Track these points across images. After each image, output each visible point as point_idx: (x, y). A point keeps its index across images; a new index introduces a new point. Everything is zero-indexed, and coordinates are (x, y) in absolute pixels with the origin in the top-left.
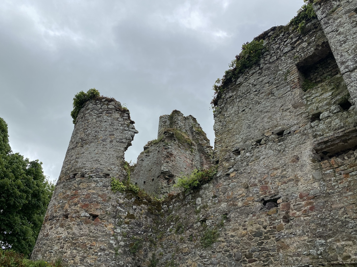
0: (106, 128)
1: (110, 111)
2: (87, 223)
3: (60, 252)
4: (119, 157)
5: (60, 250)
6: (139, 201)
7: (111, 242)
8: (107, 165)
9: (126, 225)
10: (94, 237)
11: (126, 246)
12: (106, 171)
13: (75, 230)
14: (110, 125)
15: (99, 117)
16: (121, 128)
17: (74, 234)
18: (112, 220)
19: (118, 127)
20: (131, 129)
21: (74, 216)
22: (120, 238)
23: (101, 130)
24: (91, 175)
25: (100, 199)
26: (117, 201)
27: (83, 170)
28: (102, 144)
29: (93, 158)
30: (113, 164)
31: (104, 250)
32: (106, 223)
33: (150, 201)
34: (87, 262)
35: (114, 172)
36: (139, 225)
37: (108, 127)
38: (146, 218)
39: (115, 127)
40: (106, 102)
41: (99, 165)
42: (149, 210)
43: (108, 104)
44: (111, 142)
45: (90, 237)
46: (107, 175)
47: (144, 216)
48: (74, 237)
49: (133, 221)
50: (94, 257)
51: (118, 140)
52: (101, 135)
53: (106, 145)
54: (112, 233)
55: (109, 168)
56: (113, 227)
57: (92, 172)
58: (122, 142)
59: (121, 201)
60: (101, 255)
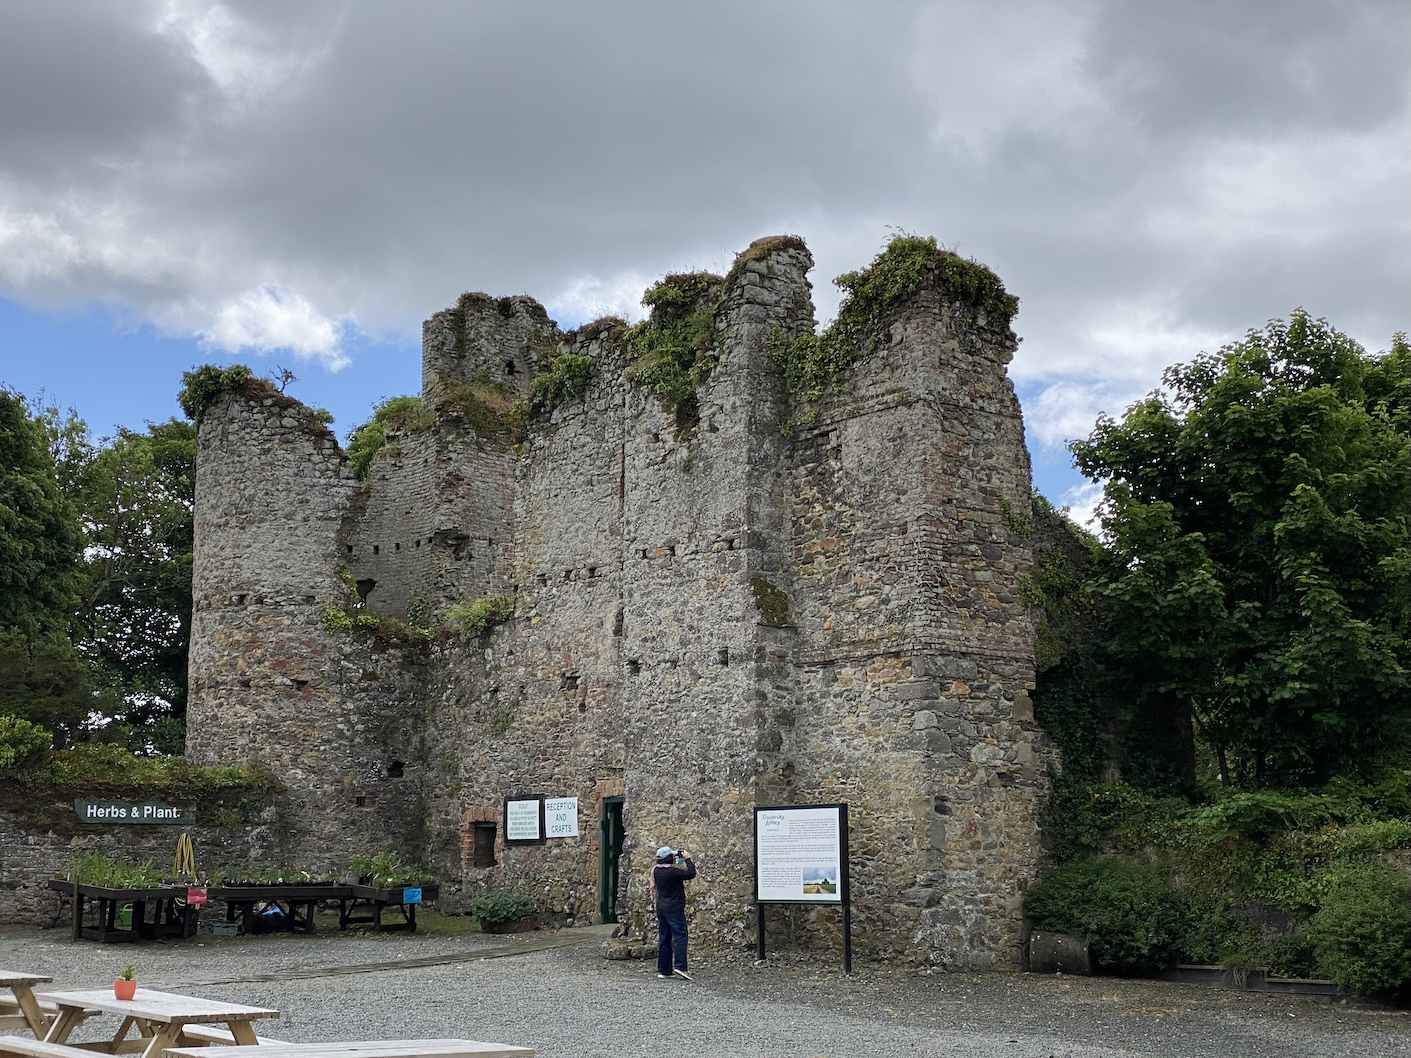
0: (289, 484)
1: (290, 437)
2: (290, 696)
3: (250, 749)
4: (329, 555)
5: (251, 745)
6: (382, 645)
7: (340, 726)
8: (305, 576)
9: (363, 694)
10: (306, 721)
11: (367, 730)
12: (305, 589)
13: (269, 709)
14: (296, 475)
15: (266, 452)
16: (323, 481)
17: (268, 717)
18: (336, 688)
19: (314, 480)
20: (344, 481)
21: (262, 683)
22: (354, 718)
23: (278, 490)
24: (278, 599)
25: (305, 650)
26: (340, 650)
27: (257, 588)
28: (287, 527)
29: (273, 560)
30: (318, 573)
31: (329, 741)
32: (325, 694)
33: (405, 640)
34: (303, 762)
35: (324, 591)
36: (389, 690)
37: (291, 480)
38: (400, 674)
39: (307, 480)
40: (276, 410)
41: (289, 578)
42: (404, 657)
43: (281, 416)
44: (306, 519)
45: (301, 721)
46: (309, 600)
47: (396, 671)
48: (270, 722)
49: (375, 684)
50: (313, 753)
51: (320, 514)
52: (281, 502)
53: (296, 529)
54: (339, 711)
55: (312, 584)
56: (339, 700)
57: (278, 592)
58: (330, 519)
59: (347, 649)
60: (325, 750)
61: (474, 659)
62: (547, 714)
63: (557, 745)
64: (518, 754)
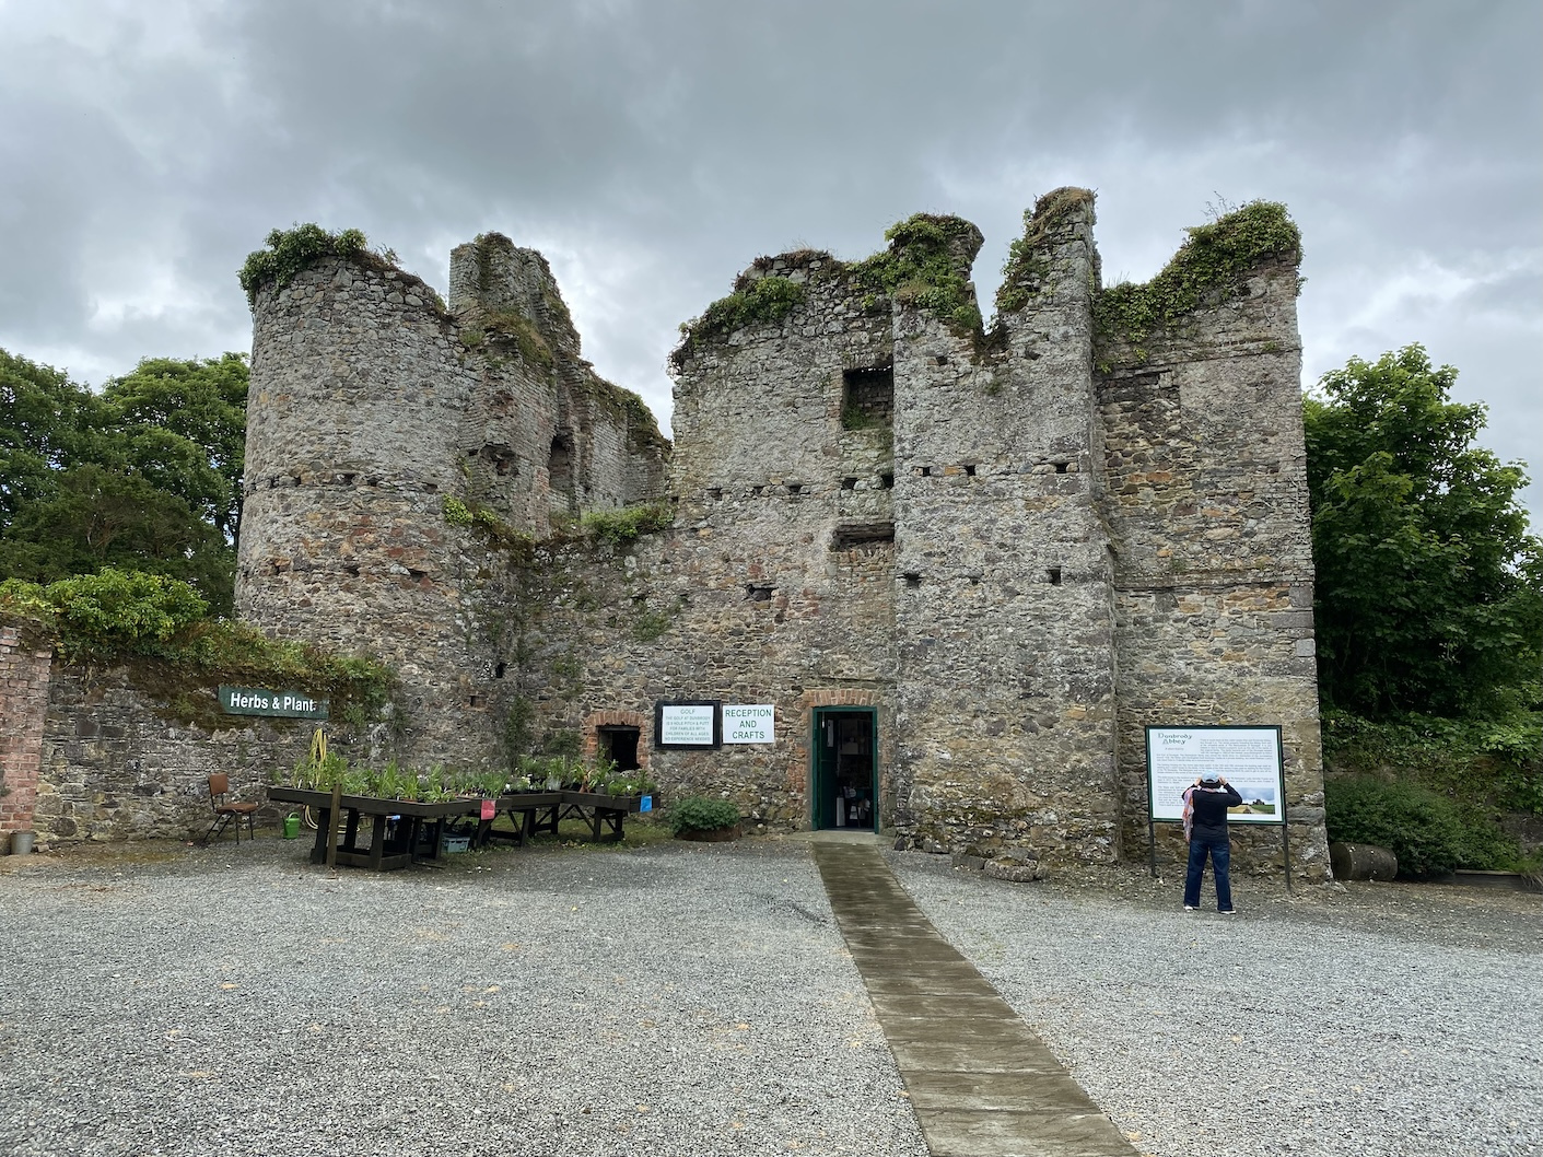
0: (411, 363)
1: (414, 315)
2: (406, 587)
3: (358, 639)
4: (451, 445)
5: (358, 635)
6: (495, 544)
7: (459, 622)
8: (428, 463)
9: (479, 591)
10: (424, 614)
11: (481, 629)
12: (426, 476)
13: (383, 598)
14: (420, 356)
15: (385, 326)
16: (448, 368)
17: (381, 606)
18: (454, 583)
19: (440, 365)
20: (468, 372)
21: (374, 570)
22: (471, 615)
23: (398, 368)
24: (396, 483)
25: (424, 539)
26: (459, 544)
27: (370, 468)
28: (408, 408)
29: (390, 441)
30: (441, 462)
31: (446, 637)
32: (444, 588)
33: (512, 540)
34: (419, 657)
35: (446, 481)
36: (498, 589)
37: (414, 360)
38: (507, 575)
39: (432, 364)
40: (398, 285)
41: (409, 461)
42: (512, 558)
43: (404, 293)
44: (429, 404)
45: (419, 613)
46: (431, 487)
47: (504, 571)
48: (383, 612)
49: (489, 582)
50: (430, 648)
51: (445, 401)
52: (401, 381)
53: (418, 412)
54: (457, 606)
55: (434, 472)
56: (457, 595)
57: (395, 475)
58: (454, 407)
59: (466, 544)
60: (443, 646)
61: (606, 565)
62: (724, 623)
63: (742, 653)
64: (677, 660)
